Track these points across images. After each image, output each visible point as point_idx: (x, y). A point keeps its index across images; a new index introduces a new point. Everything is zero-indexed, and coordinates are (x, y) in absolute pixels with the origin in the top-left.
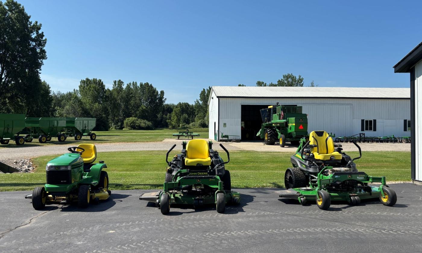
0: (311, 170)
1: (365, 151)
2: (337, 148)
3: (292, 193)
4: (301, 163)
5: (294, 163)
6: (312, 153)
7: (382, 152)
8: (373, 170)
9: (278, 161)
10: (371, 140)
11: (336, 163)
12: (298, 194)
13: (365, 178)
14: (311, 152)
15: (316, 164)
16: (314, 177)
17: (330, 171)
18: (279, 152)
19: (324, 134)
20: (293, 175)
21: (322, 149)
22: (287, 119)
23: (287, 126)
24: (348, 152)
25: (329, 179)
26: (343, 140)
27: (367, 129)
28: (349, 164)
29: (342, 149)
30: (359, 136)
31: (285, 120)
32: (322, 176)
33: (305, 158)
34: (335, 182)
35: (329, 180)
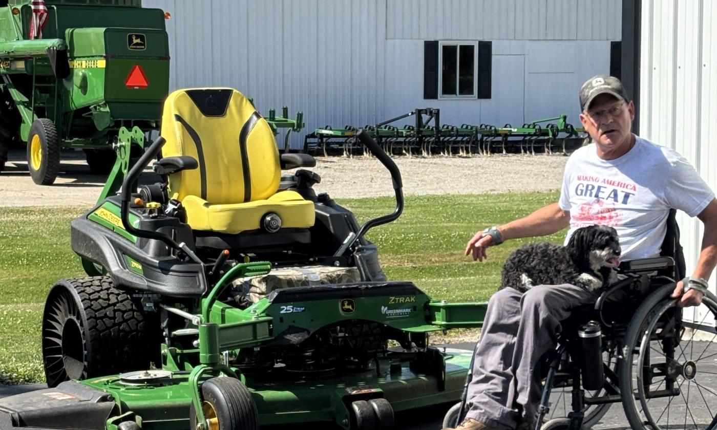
0: (169, 284)
1: (440, 193)
2: (292, 172)
3: (76, 402)
4: (121, 251)
5: (89, 255)
6: (177, 202)
7: (511, 196)
8: (466, 281)
9: (19, 257)
10: (468, 142)
11: (286, 247)
12: (109, 405)
13: (414, 308)
14: (172, 194)
15: (192, 253)
16: (182, 319)
17: (260, 282)
18: (25, 211)
19: (232, 102)
20: (83, 313)
21: (223, 179)
22: (62, 37)
23: (65, 72)
24: (360, 201)
25: (253, 320)
26: (341, 144)
27: (449, 90)
28: (347, 249)
29: (315, 179)
30: (412, 121)
31: (53, 43)
32: (223, 310)
33: (141, 223)
34: (281, 336)
35: (250, 328)
